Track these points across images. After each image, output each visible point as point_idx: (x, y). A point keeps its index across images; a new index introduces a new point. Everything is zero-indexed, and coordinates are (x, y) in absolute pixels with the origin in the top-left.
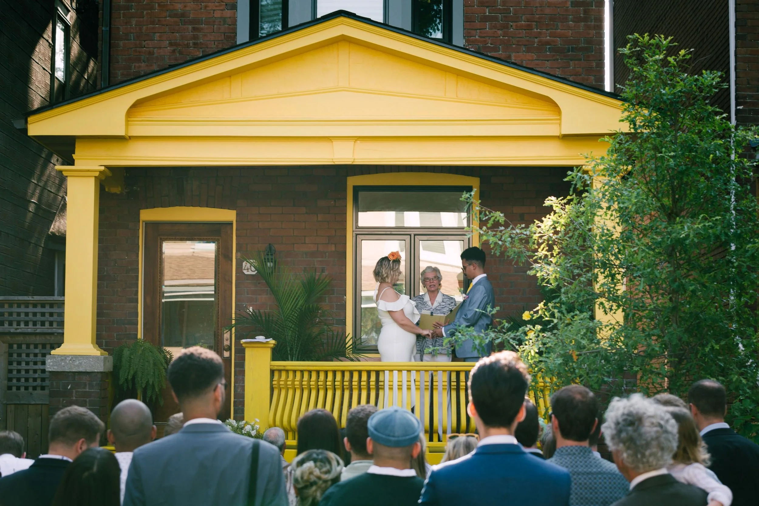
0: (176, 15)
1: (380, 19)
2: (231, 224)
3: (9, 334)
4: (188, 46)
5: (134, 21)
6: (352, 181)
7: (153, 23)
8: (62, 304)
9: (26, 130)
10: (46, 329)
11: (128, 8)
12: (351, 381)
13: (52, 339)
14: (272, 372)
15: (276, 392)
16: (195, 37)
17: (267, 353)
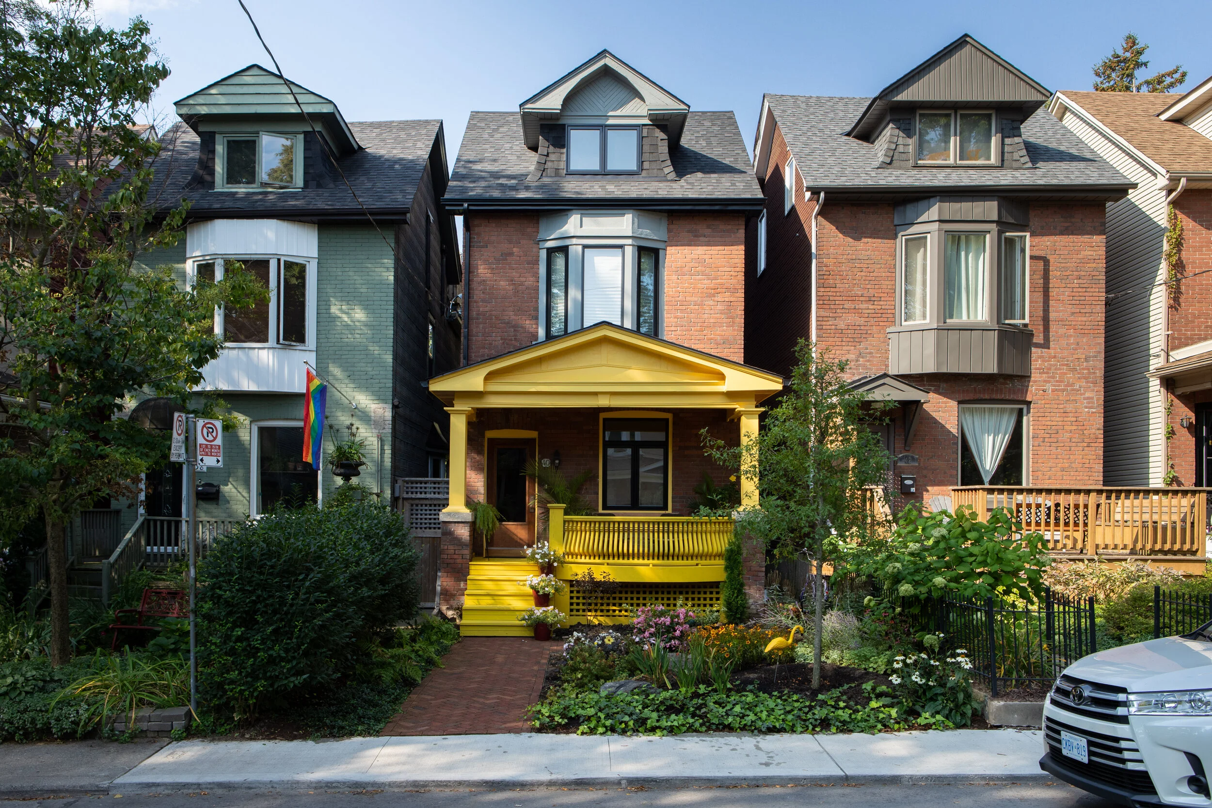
0: (505, 323)
1: (619, 324)
2: (535, 439)
3: (412, 499)
4: (511, 340)
5: (481, 326)
6: (603, 416)
7: (491, 327)
8: (448, 483)
9: (428, 388)
10: (441, 496)
11: (477, 319)
12: (609, 527)
13: (445, 502)
14: (565, 522)
15: (566, 534)
16: (515, 335)
17: (562, 511)
